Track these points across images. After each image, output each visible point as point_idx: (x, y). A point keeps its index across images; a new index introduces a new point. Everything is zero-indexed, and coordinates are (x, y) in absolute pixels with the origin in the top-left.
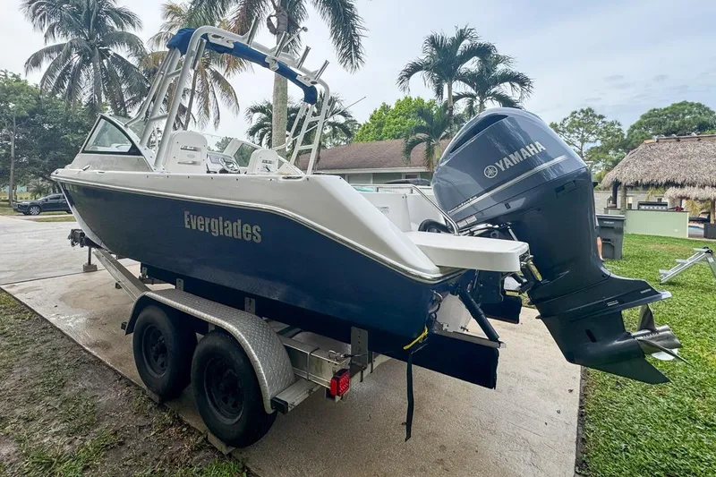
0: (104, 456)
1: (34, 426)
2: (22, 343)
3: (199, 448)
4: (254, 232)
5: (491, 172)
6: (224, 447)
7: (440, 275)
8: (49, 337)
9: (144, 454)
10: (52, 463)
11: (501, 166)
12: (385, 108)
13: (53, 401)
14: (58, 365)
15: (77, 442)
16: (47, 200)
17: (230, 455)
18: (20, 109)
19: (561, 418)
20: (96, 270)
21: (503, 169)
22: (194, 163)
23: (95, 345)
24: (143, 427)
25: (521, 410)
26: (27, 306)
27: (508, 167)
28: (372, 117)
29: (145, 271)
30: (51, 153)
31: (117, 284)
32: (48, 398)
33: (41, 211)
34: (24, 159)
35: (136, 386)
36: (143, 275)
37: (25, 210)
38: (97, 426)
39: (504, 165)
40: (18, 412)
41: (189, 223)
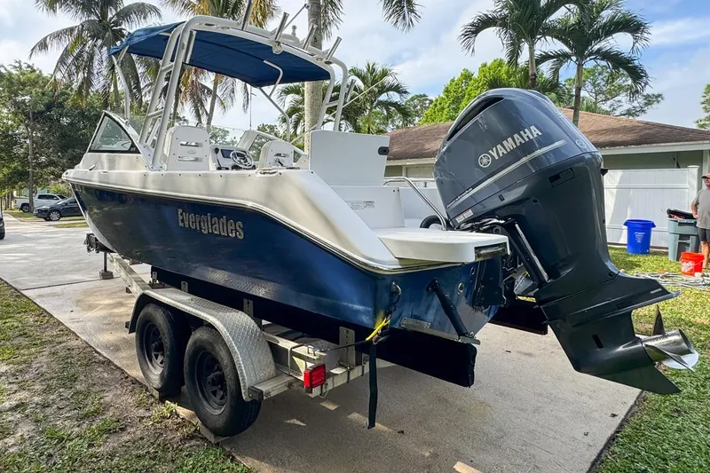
0: (107, 438)
1: (48, 411)
2: (40, 343)
3: (191, 437)
4: (238, 228)
5: (485, 161)
6: (212, 436)
7: (400, 267)
8: (65, 338)
9: (142, 439)
10: (63, 439)
11: (495, 155)
12: (467, 77)
13: (67, 393)
14: (71, 363)
15: (85, 426)
16: (66, 204)
17: (218, 444)
18: (36, 103)
19: (587, 440)
20: (112, 278)
21: (497, 158)
22: (196, 160)
23: (107, 347)
24: (143, 418)
25: (540, 429)
26: (45, 311)
27: (501, 155)
28: (447, 91)
29: (155, 276)
30: (70, 151)
31: (127, 289)
32: (61, 390)
33: (61, 216)
34: (43, 159)
35: (140, 384)
36: (153, 280)
37: (46, 215)
38: (103, 414)
39: (498, 154)
40: (36, 399)
41: (183, 221)
